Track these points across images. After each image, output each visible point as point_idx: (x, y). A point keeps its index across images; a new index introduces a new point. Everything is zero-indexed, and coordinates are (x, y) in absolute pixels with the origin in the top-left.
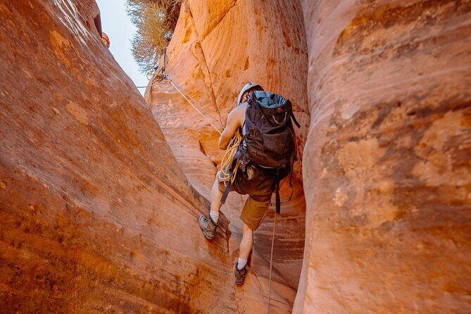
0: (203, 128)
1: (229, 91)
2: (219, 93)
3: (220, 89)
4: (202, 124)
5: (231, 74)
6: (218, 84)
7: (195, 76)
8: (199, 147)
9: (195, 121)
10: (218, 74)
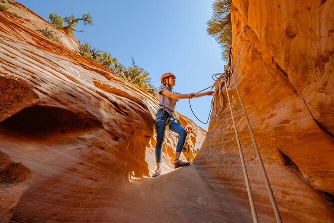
0: (276, 129)
1: (304, 57)
2: (287, 65)
3: (287, 60)
4: (274, 122)
5: (294, 30)
6: (282, 55)
7: (250, 60)
8: (280, 161)
9: (264, 116)
10: (274, 43)
